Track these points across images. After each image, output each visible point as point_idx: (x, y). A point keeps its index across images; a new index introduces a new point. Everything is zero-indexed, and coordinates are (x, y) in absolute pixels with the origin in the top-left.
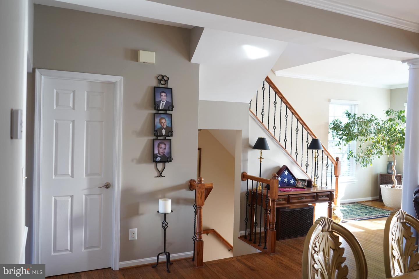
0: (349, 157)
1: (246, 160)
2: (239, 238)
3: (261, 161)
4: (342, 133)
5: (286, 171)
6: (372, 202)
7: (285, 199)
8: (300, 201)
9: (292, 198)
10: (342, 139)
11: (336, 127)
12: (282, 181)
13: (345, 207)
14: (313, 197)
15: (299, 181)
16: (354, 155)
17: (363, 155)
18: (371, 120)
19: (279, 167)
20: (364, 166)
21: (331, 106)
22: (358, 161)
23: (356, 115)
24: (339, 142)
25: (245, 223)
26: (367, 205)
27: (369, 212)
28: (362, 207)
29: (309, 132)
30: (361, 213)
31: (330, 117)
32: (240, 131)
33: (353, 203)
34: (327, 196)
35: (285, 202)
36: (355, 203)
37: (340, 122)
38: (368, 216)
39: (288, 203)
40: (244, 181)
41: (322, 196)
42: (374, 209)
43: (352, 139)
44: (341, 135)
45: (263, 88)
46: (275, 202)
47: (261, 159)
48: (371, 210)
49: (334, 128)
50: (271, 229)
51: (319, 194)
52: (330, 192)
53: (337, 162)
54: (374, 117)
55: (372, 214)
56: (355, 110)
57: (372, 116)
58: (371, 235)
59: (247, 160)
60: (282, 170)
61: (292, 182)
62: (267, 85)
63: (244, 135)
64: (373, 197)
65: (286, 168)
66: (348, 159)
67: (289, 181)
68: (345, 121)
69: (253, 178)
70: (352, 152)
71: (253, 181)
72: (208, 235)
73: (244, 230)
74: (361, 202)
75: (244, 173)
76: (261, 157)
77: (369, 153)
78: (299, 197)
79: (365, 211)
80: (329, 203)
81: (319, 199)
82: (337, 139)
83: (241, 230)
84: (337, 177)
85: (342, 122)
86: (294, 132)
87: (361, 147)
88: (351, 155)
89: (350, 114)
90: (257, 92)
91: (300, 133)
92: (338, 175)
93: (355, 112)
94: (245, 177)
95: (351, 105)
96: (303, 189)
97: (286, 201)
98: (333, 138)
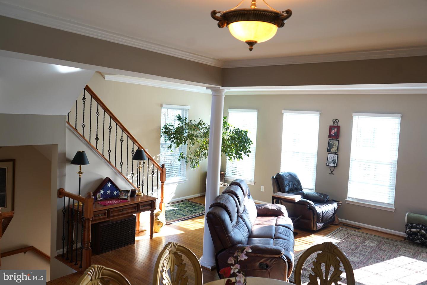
0: (180, 159)
1: (63, 176)
2: (55, 257)
3: (80, 176)
4: (174, 137)
5: (109, 183)
6: (200, 198)
7: (105, 214)
8: (121, 213)
9: (112, 211)
10: (173, 143)
11: (168, 132)
12: (105, 193)
13: (175, 206)
14: (135, 208)
15: (122, 192)
16: (184, 157)
17: (191, 156)
18: (199, 124)
19: (102, 179)
20: (192, 167)
21: (163, 110)
22: (188, 162)
23: (187, 119)
24: (171, 145)
25: (62, 242)
26: (195, 203)
27: (194, 210)
28: (189, 205)
29: (135, 142)
30: (187, 211)
31: (162, 121)
32: (56, 145)
33: (183, 201)
34: (149, 205)
35: (104, 217)
36: (185, 200)
37: (172, 126)
38: (192, 215)
39: (108, 217)
40: (61, 198)
41: (144, 206)
42: (199, 206)
43: (182, 144)
44: (172, 138)
45: (84, 99)
46: (90, 221)
47: (80, 174)
48: (197, 208)
49: (165, 133)
50: (86, 248)
51: (141, 204)
52: (152, 201)
53: (163, 169)
54: (201, 121)
55: (196, 213)
56: (186, 114)
57: (201, 120)
58: (188, 236)
59: (65, 175)
60: (104, 183)
61: (115, 193)
62: (88, 96)
63: (60, 149)
64: (202, 194)
65: (108, 180)
66: (179, 160)
67: (112, 193)
68: (177, 124)
69: (70, 196)
70: (182, 154)
71: (70, 199)
72: (26, 253)
73: (61, 249)
74: (190, 199)
75: (61, 190)
76: (80, 172)
77: (197, 155)
78: (120, 210)
79: (191, 210)
80: (151, 211)
81: (141, 208)
82: (169, 142)
83: (57, 249)
84: (163, 183)
85: (174, 126)
86: (119, 143)
87: (190, 149)
88: (182, 156)
89: (181, 118)
90: (77, 101)
91: (125, 143)
92: (163, 181)
93: (186, 116)
94: (61, 193)
95: (183, 110)
96: (125, 200)
97: (106, 216)
98: (165, 141)
